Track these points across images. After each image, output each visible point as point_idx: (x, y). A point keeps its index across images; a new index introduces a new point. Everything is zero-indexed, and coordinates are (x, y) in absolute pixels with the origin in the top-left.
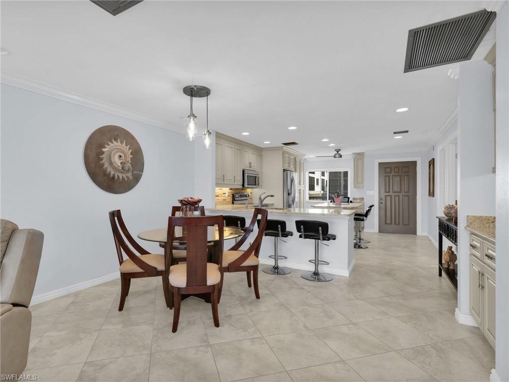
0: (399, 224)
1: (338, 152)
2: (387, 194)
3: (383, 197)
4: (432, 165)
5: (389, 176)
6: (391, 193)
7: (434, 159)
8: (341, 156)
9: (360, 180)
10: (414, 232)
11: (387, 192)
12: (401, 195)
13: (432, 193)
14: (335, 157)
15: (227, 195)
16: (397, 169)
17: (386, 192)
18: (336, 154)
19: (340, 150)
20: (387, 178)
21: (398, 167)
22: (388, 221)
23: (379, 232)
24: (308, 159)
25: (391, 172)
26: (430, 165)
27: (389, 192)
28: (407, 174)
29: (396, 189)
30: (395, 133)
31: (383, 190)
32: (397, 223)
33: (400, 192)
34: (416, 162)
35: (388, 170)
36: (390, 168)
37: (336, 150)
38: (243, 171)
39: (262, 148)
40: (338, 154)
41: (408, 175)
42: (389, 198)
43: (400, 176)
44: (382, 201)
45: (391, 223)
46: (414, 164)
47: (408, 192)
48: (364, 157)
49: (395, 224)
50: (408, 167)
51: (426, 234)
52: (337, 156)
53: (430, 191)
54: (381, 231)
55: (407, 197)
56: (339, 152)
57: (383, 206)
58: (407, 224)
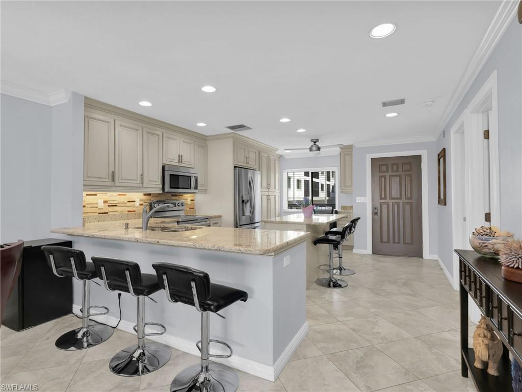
0: (399, 242)
1: (315, 142)
2: (383, 201)
3: (378, 205)
4: (442, 160)
5: (385, 177)
6: (388, 200)
7: (444, 149)
8: (319, 149)
9: (348, 183)
10: (419, 254)
11: (383, 199)
12: (401, 202)
13: (443, 201)
14: (311, 150)
15: (137, 203)
16: (396, 166)
17: (381, 198)
18: (312, 146)
19: (317, 140)
20: (383, 179)
21: (397, 165)
22: (385, 239)
23: (373, 254)
24: (285, 156)
25: (387, 171)
26: (439, 160)
27: (385, 198)
28: (408, 173)
29: (395, 193)
30: (385, 104)
31: (377, 196)
32: (396, 241)
33: (400, 198)
34: (421, 156)
35: (384, 168)
36: (387, 165)
37: (312, 140)
38: (163, 167)
39: (207, 136)
40: (315, 145)
41: (410, 175)
42: (385, 207)
43: (400, 176)
44: (376, 211)
45: (388, 242)
46: (418, 158)
47: (410, 198)
48: (352, 151)
49: (394, 242)
50: (410, 164)
51: (435, 257)
52: (314, 148)
53: (439, 197)
54: (375, 252)
55: (409, 205)
56: (316, 144)
57: (377, 217)
58: (410, 242)
